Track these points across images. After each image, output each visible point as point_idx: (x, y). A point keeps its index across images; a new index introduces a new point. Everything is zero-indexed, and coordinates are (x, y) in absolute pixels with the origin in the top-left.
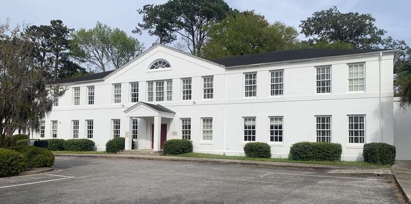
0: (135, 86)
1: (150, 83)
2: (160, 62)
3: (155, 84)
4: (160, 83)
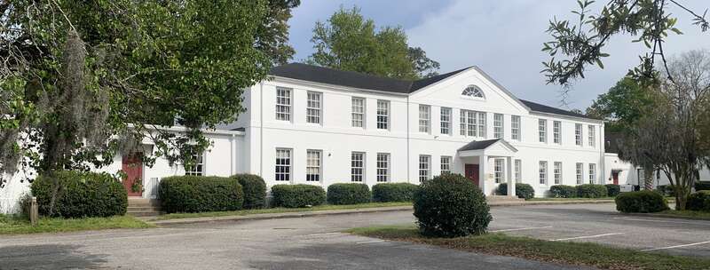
0: (446, 111)
1: (463, 111)
2: (472, 89)
3: (467, 114)
4: (472, 113)
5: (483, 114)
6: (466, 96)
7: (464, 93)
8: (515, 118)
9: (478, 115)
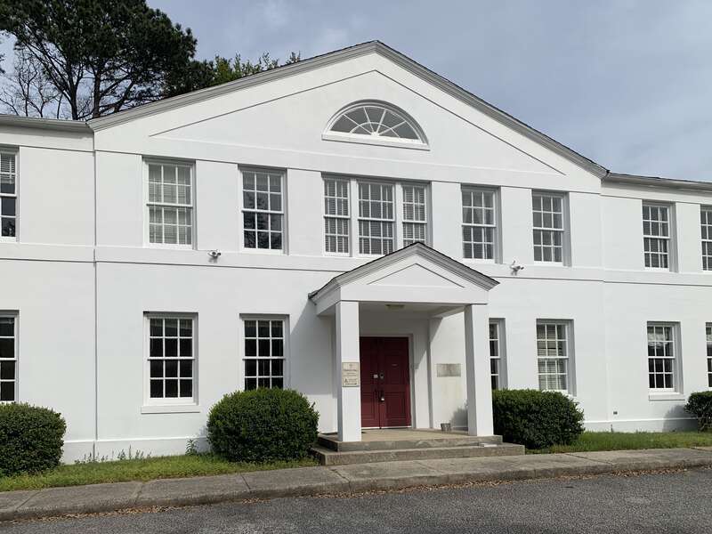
0: (263, 183)
2: (375, 115)
5: (418, 187)
6: (351, 136)
7: (341, 126)
8: (549, 203)
9: (398, 190)
